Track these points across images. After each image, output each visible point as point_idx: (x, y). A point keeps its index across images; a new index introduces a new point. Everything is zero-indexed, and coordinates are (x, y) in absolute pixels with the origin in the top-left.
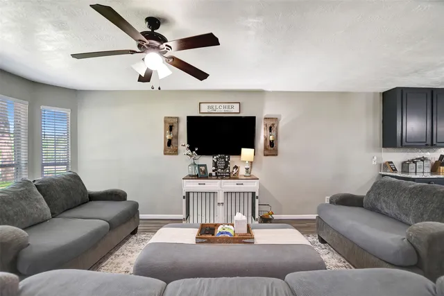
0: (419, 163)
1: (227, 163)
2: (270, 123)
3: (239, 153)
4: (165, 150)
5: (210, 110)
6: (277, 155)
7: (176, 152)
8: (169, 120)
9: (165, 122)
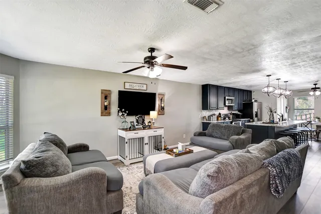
0: (214, 116)
1: (144, 120)
2: (161, 97)
3: (149, 114)
4: (102, 113)
5: (131, 88)
6: (164, 114)
7: (109, 114)
8: (105, 92)
9: (102, 93)
